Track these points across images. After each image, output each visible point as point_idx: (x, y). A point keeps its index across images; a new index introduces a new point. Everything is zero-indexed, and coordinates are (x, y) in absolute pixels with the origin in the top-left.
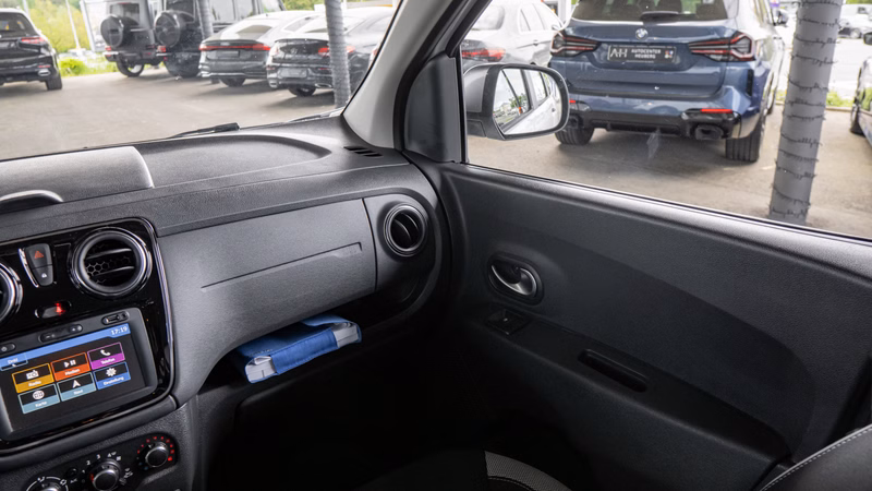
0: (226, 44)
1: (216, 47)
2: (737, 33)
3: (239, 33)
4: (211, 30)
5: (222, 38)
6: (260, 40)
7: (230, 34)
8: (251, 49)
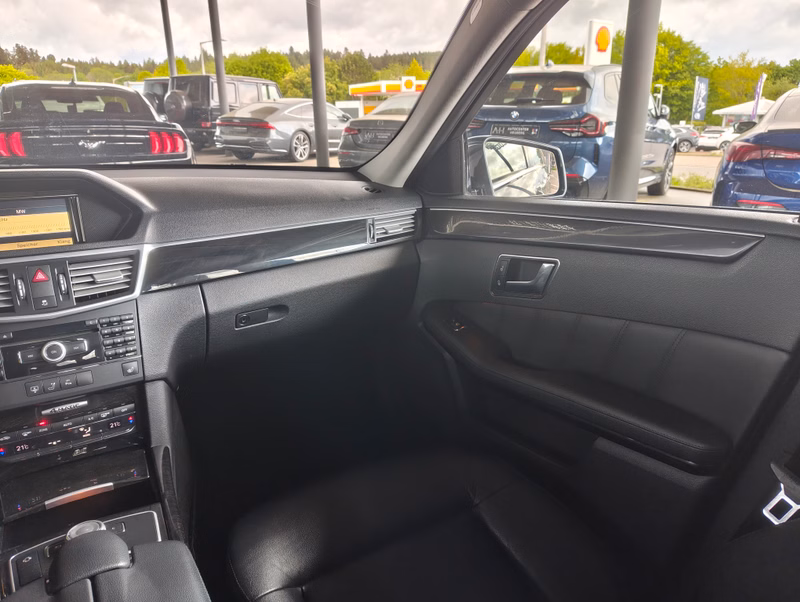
0: (237, 121)
1: (229, 123)
2: (587, 115)
3: (252, 112)
4: (228, 108)
5: (236, 116)
6: (266, 120)
7: (244, 113)
8: (257, 127)
